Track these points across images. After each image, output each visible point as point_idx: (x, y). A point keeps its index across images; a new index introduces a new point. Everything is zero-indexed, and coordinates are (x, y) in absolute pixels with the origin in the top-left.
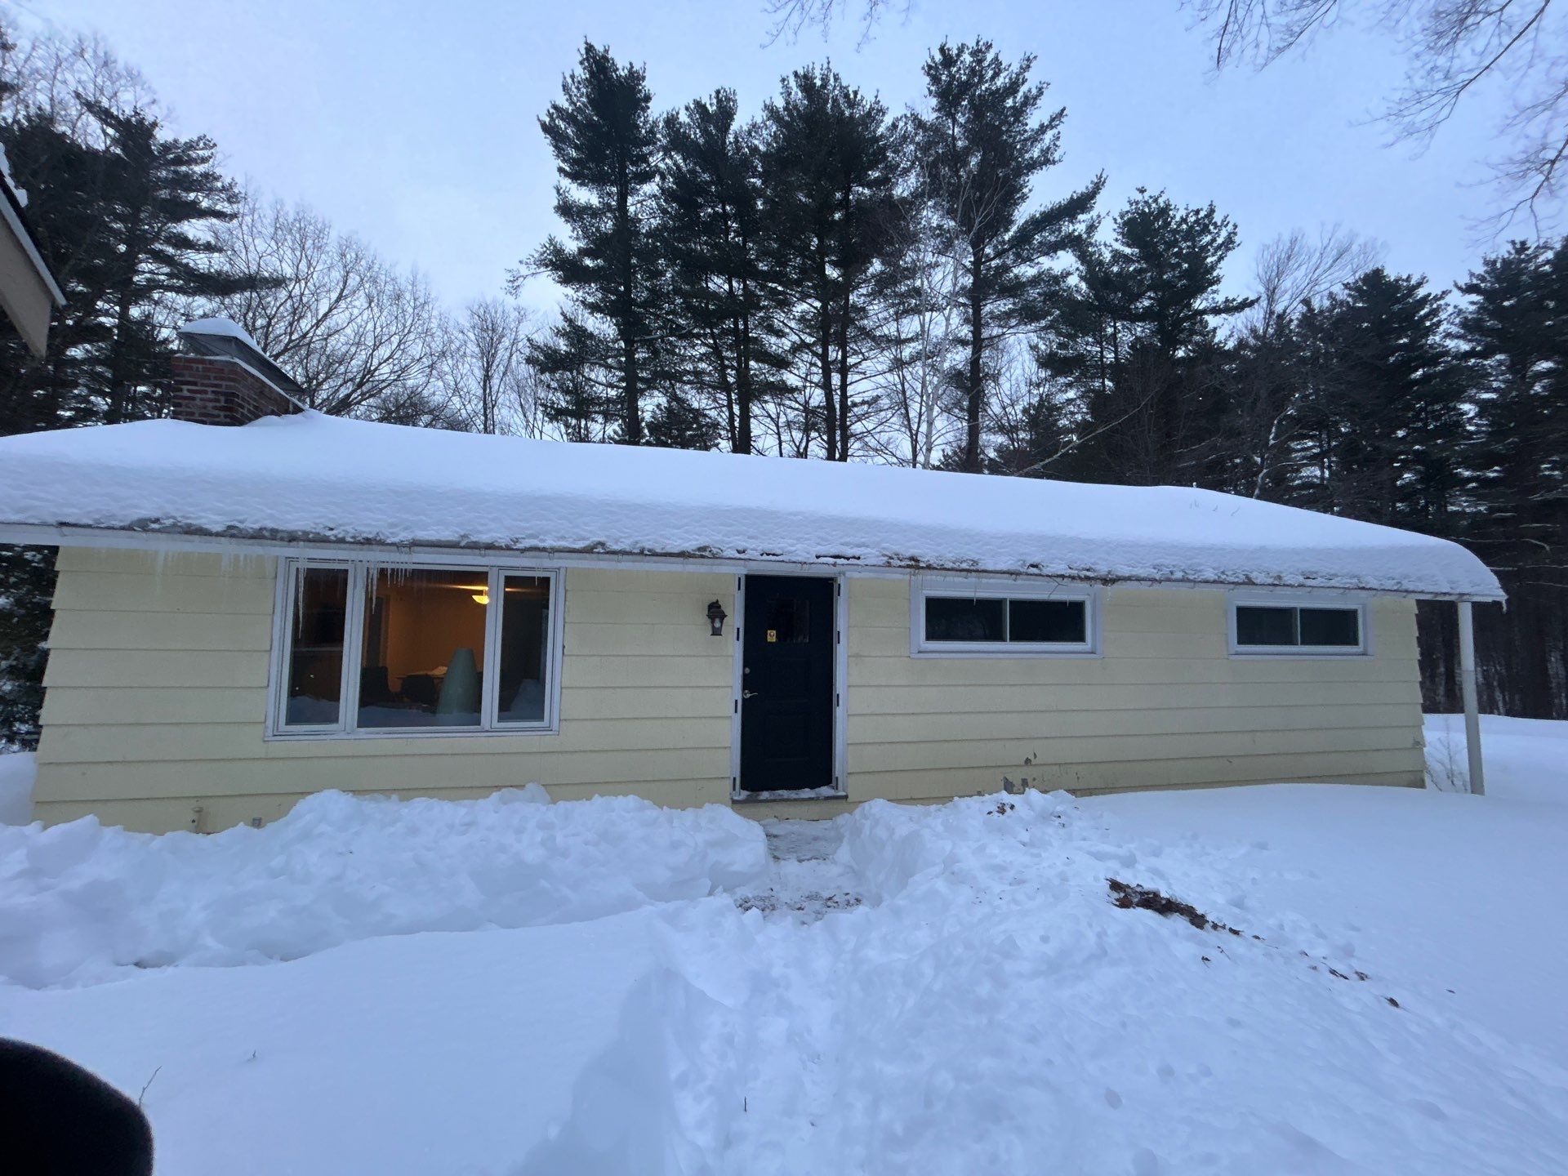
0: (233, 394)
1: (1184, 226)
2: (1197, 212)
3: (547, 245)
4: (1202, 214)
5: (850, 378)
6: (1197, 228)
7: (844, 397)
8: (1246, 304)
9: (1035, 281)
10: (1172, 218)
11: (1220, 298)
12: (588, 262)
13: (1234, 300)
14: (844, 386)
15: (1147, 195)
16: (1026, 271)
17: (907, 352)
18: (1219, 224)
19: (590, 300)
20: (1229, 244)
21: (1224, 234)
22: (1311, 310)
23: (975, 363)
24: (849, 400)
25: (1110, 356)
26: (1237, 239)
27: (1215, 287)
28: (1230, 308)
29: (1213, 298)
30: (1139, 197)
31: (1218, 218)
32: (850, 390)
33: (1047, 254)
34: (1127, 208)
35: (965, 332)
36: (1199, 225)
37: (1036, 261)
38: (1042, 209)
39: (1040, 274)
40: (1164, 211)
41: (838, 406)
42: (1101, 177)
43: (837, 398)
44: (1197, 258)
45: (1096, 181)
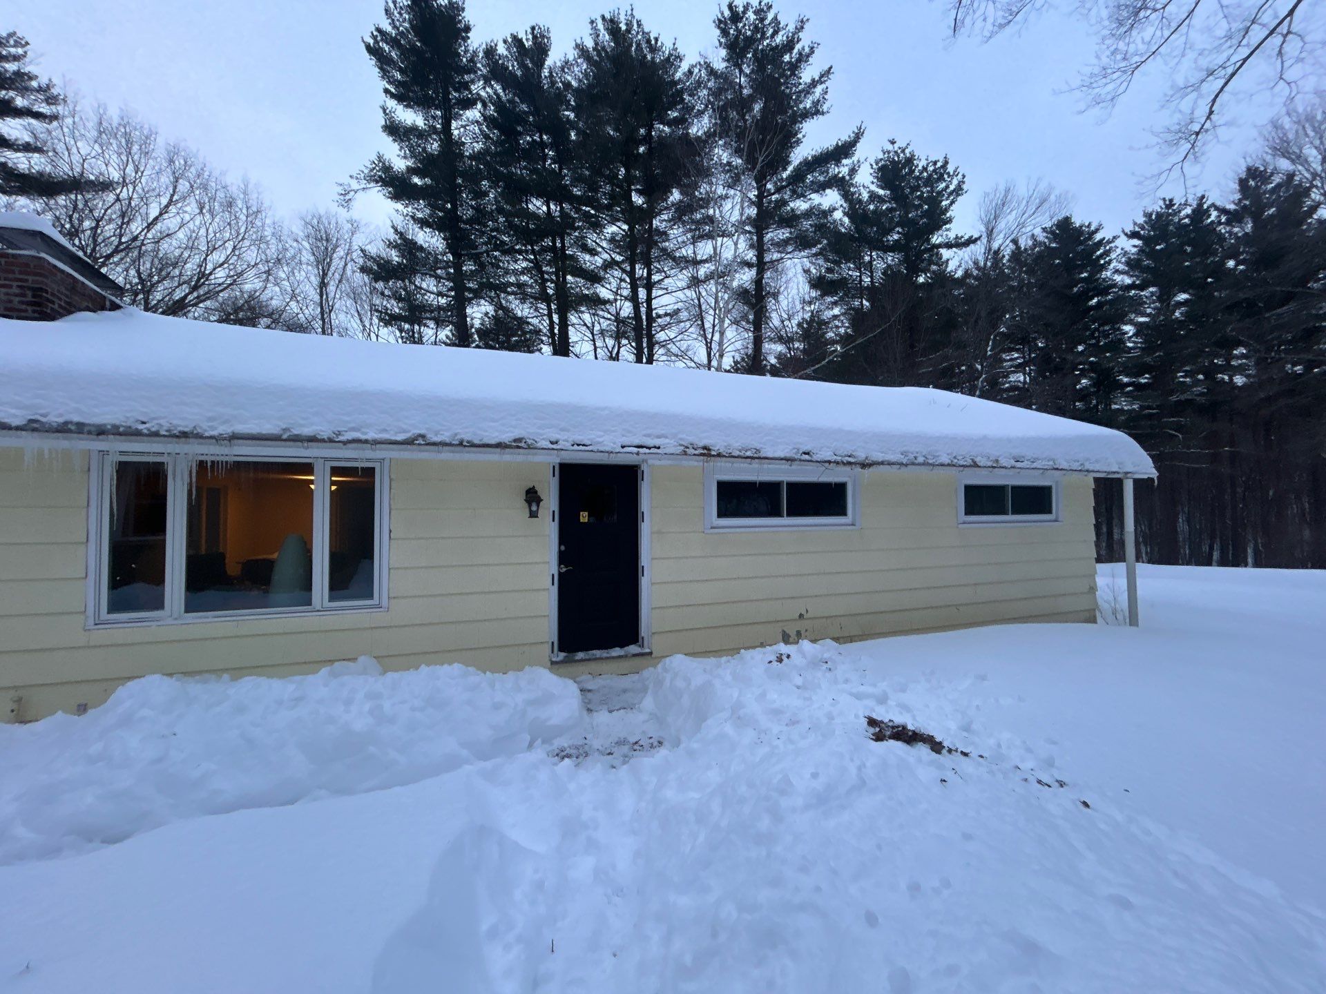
0: (41, 289)
1: (925, 174)
2: (935, 163)
3: (376, 162)
4: (939, 165)
5: (655, 293)
6: (935, 176)
7: (650, 309)
8: (971, 241)
9: (808, 214)
10: (916, 167)
11: (952, 235)
12: (416, 180)
13: (962, 237)
14: (649, 300)
15: (896, 146)
16: (801, 205)
17: (702, 271)
18: (951, 174)
19: (420, 215)
20: (959, 191)
21: (955, 182)
22: (1018, 248)
23: (758, 282)
24: (654, 312)
25: (867, 280)
26: (965, 187)
27: (948, 226)
28: (959, 244)
29: (947, 235)
30: (890, 147)
31: (950, 169)
32: (655, 303)
33: (817, 191)
34: (881, 156)
35: (751, 255)
36: (936, 174)
37: (809, 197)
38: (814, 153)
39: (812, 208)
40: (910, 161)
41: (644, 317)
42: (860, 128)
43: (643, 310)
44: (934, 201)
45: (856, 131)
